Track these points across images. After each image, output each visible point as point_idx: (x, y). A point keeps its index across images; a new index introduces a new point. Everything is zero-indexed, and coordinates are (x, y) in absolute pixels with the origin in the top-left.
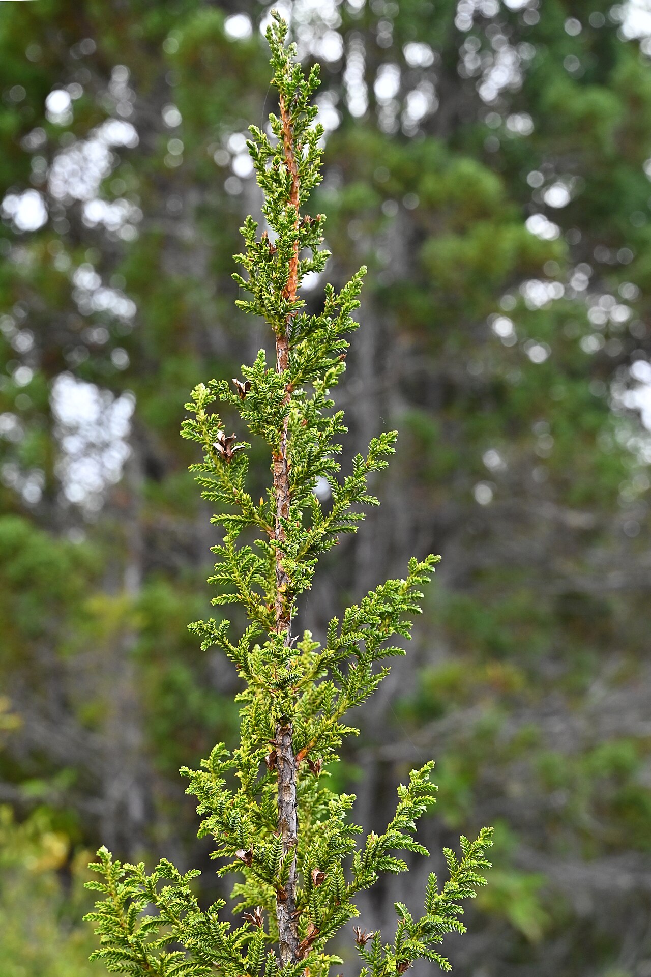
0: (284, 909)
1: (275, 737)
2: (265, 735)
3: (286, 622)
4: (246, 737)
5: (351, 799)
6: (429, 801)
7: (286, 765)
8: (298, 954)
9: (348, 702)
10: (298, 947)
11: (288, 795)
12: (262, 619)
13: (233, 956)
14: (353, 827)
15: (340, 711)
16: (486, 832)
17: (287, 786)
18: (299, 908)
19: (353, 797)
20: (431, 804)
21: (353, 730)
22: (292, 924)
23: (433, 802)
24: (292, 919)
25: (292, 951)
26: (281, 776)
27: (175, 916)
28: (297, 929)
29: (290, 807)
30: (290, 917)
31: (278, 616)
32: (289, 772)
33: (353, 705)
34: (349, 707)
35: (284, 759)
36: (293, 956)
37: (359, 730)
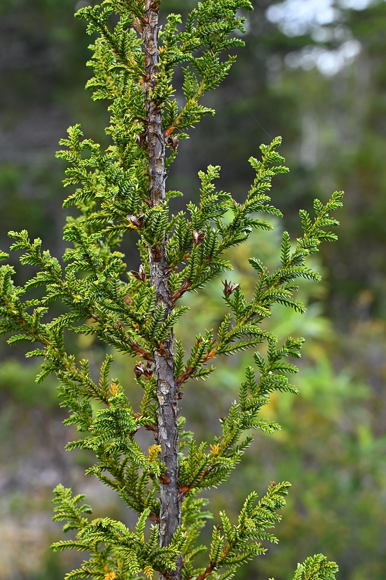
0: (158, 267)
1: (147, 116)
2: (138, 114)
3: (156, 12)
4: (118, 116)
5: (217, 169)
6: (283, 170)
7: (158, 140)
8: (171, 304)
9: (205, 85)
10: (170, 299)
11: (160, 166)
12: (134, 8)
13: (125, 308)
14: (222, 193)
15: (199, 94)
16: (338, 195)
17: (160, 159)
18: (171, 265)
19: (218, 168)
20: (285, 173)
21: (210, 110)
22: (166, 279)
23: (287, 171)
24: (165, 275)
25: (166, 302)
26: (153, 150)
27: (58, 276)
28: (169, 283)
29: (162, 177)
30: (164, 273)
31: (148, 5)
32: (161, 147)
33: (210, 88)
34: (205, 90)
35: (155, 135)
36: (167, 306)
37: (214, 110)
